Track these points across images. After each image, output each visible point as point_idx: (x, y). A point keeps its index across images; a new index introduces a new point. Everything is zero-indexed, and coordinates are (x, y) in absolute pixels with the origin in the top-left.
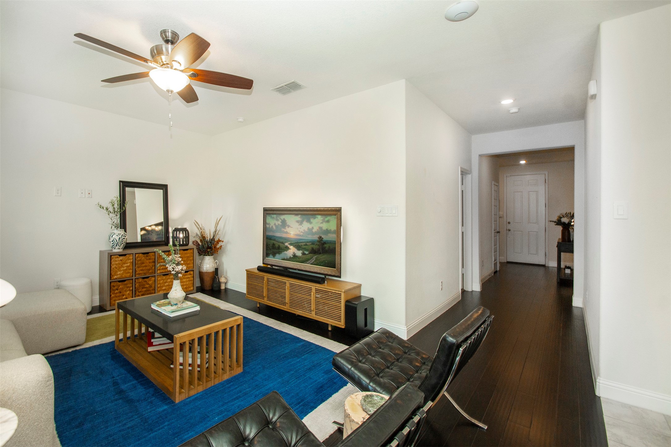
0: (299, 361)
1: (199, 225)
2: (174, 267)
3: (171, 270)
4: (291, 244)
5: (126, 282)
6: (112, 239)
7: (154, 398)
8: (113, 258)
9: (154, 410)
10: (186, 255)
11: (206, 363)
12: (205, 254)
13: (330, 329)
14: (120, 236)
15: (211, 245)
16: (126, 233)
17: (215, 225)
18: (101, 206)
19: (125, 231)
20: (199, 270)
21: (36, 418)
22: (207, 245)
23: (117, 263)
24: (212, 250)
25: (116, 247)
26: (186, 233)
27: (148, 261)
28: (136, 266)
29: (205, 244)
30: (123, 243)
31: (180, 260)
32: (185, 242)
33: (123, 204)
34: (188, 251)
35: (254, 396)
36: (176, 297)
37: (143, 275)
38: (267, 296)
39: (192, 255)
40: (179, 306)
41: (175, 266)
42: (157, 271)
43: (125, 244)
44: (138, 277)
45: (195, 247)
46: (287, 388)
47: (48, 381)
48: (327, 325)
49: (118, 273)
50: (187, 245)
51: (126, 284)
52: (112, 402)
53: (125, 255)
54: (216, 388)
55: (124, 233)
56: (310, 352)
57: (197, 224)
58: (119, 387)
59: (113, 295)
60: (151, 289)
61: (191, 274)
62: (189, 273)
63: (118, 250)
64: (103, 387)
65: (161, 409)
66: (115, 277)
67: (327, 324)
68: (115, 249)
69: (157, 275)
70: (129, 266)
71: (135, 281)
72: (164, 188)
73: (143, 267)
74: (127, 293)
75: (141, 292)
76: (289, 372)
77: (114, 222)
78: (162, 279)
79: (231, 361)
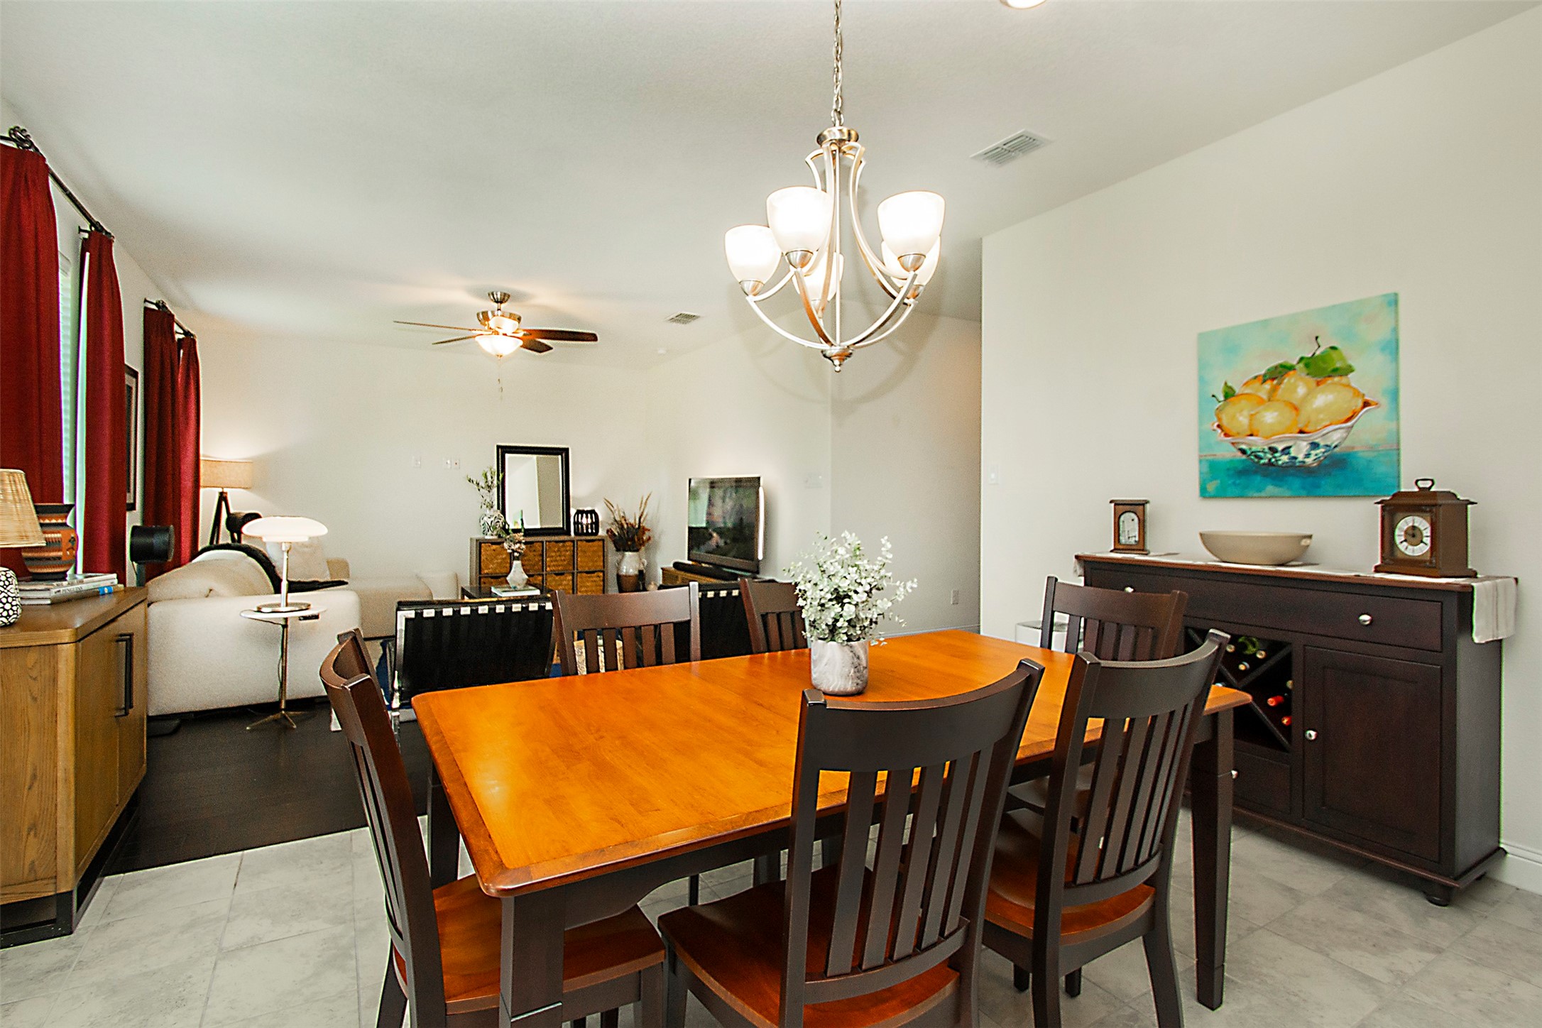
1: (614, 507)
4: (714, 530)
5: (500, 580)
6: (482, 522)
8: (483, 547)
10: (591, 549)
12: (626, 549)
14: (495, 519)
15: (635, 536)
17: (640, 506)
18: (469, 479)
19: (503, 513)
20: (616, 572)
22: (627, 535)
23: (488, 552)
24: (636, 544)
25: (488, 533)
26: (593, 517)
27: (532, 554)
29: (625, 533)
30: (497, 528)
32: (593, 530)
34: (596, 543)
36: (514, 579)
39: (603, 550)
42: (546, 568)
43: (500, 529)
45: (608, 538)
49: (490, 567)
50: (595, 534)
55: (499, 515)
57: (609, 503)
61: (599, 576)
62: (596, 574)
63: (490, 536)
66: (485, 572)
68: (486, 535)
69: (546, 574)
70: (505, 558)
72: (564, 452)
77: (485, 501)
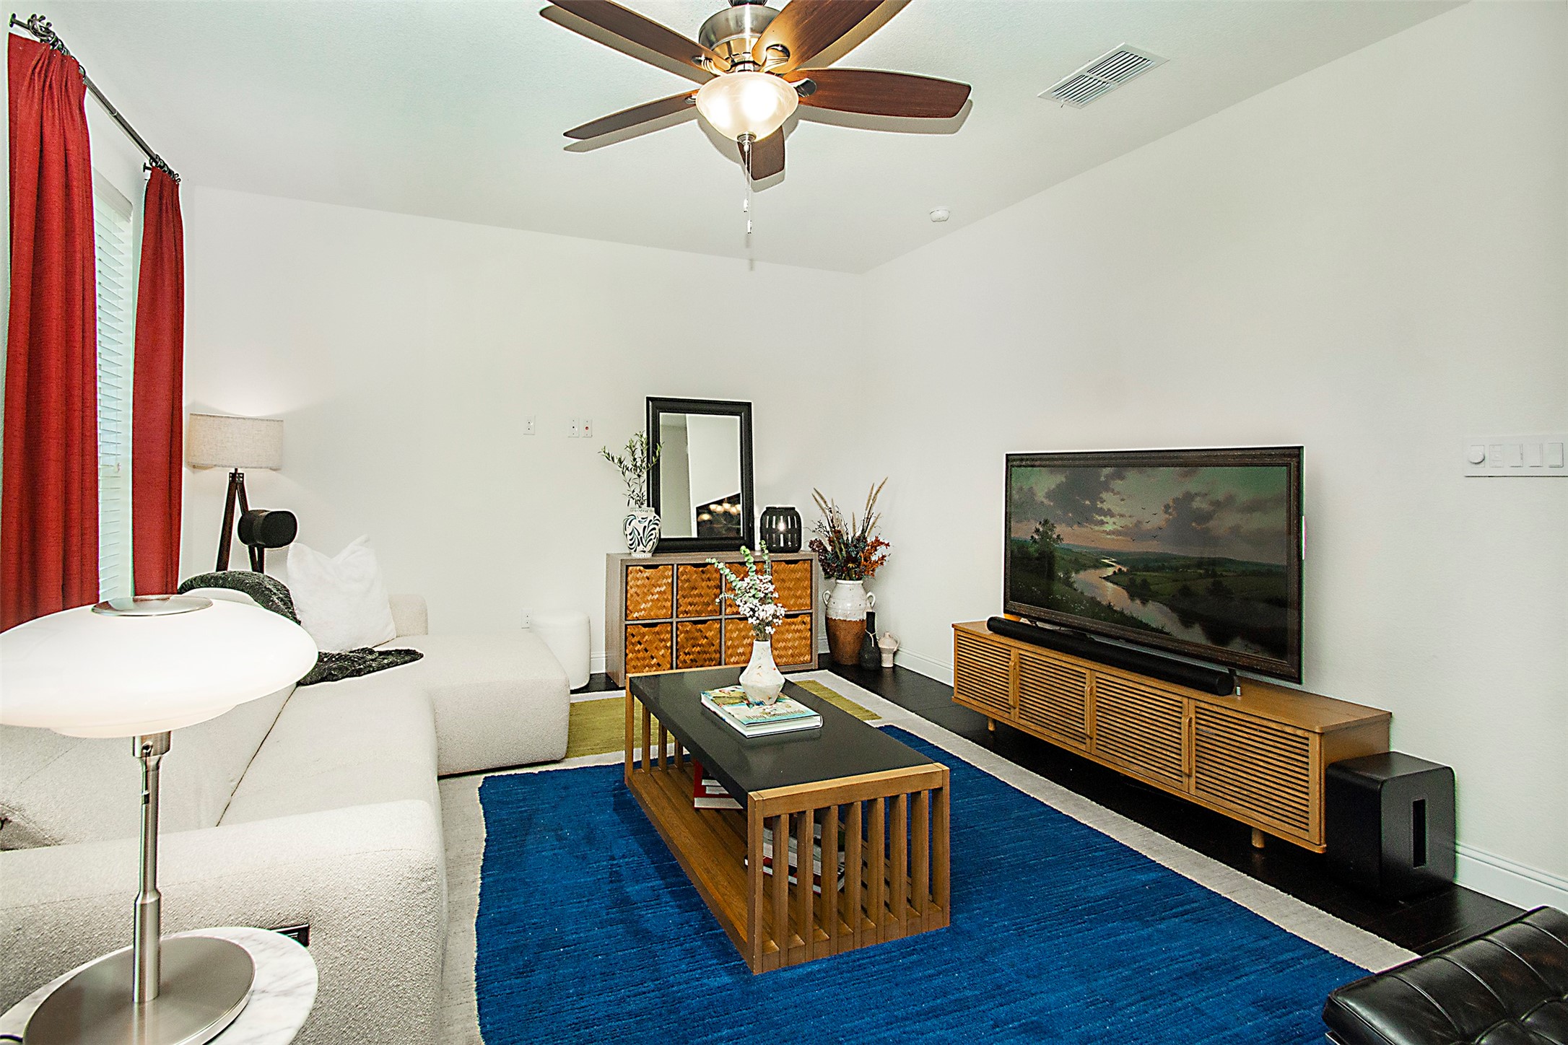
0: (1150, 937)
1: (825, 502)
2: (753, 607)
3: (748, 615)
5: (657, 629)
7: (699, 943)
8: (631, 572)
9: (698, 980)
10: (794, 576)
11: (840, 878)
12: (842, 575)
13: (1257, 843)
14: (646, 524)
15: (857, 555)
16: (658, 517)
17: (866, 502)
18: (609, 454)
19: (658, 512)
20: (826, 612)
21: (392, 970)
22: (846, 551)
23: (639, 583)
24: (858, 566)
25: (638, 548)
26: (792, 520)
27: (704, 584)
28: (680, 592)
29: (841, 550)
30: (651, 539)
31: (769, 590)
32: (790, 543)
33: (653, 450)
34: (800, 566)
35: (991, 1022)
36: (760, 685)
37: (693, 615)
38: (1018, 707)
39: (809, 575)
40: (767, 711)
41: (758, 605)
42: (726, 610)
43: (655, 541)
44: (682, 620)
45: (815, 556)
46: (1112, 1024)
47: (423, 880)
48: (1247, 830)
49: (642, 607)
50: (796, 549)
51: (658, 633)
52: (602, 925)
53: (656, 567)
54: (868, 960)
55: (655, 517)
56: (1186, 912)
57: (819, 497)
58: (622, 887)
59: (630, 655)
60: (713, 648)
61: (804, 623)
62: (799, 618)
63: (643, 554)
64: (589, 879)
65: (714, 982)
66: (635, 616)
67: (1249, 829)
68: (635, 551)
69: (726, 619)
70: (664, 592)
71: (677, 629)
72: (742, 410)
73: (695, 596)
74: (661, 653)
75: (689, 653)
76: (1111, 967)
77: (633, 491)
78: (737, 629)
79: (912, 885)
